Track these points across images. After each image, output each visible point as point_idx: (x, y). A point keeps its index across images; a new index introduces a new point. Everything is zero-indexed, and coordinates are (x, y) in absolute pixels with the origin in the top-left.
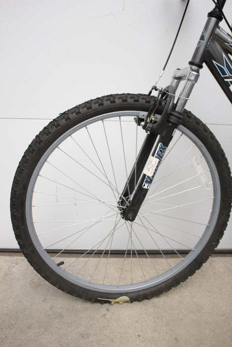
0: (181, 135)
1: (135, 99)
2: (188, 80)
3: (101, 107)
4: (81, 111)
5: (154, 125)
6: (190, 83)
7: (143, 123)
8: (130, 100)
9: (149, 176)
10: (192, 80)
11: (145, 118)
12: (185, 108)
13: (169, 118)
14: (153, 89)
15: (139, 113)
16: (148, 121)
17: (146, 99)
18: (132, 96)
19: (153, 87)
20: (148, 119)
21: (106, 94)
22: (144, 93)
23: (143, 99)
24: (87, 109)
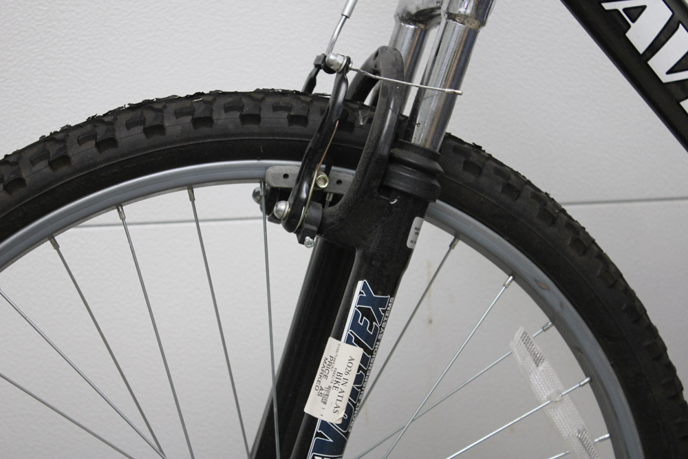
0: (452, 246)
1: (246, 110)
2: (451, 16)
3: (110, 152)
4: (25, 174)
5: (332, 209)
6: (458, 28)
7: (283, 207)
8: (224, 115)
9: (328, 420)
10: (466, 16)
11: (290, 183)
12: (449, 129)
13: (386, 174)
14: (318, 67)
15: (267, 167)
16: (304, 195)
17: (288, 109)
18: (233, 101)
19: (318, 58)
20: (305, 186)
21: (124, 102)
22: (279, 86)
23: (276, 108)
24: (51, 164)
